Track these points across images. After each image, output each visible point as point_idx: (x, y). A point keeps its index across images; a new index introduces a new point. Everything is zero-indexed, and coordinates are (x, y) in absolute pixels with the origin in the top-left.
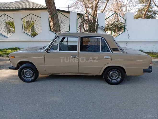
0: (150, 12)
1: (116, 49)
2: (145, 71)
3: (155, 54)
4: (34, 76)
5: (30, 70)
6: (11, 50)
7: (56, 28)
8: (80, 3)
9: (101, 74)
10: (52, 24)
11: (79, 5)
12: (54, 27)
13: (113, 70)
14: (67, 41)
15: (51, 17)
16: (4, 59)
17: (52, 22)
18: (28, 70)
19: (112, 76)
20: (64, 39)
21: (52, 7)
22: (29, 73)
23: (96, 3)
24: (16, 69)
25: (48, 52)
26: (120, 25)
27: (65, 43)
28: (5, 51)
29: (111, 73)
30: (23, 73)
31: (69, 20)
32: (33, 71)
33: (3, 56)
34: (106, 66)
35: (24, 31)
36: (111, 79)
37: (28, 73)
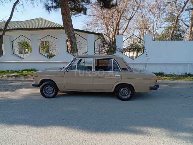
0: (179, 30)
1: (126, 69)
2: (151, 88)
3: (176, 77)
4: (54, 92)
5: (51, 87)
6: (26, 72)
7: (74, 49)
8: (100, 21)
9: (112, 91)
10: (69, 45)
11: (99, 22)
12: (71, 49)
13: (124, 88)
14: (84, 62)
15: (69, 39)
16: (22, 80)
17: (70, 43)
18: (49, 87)
19: (123, 93)
20: (81, 60)
21: (69, 29)
22: (50, 90)
23: (117, 22)
24: (39, 86)
25: (67, 72)
26: (139, 47)
27: (82, 64)
28: (21, 73)
29: (122, 90)
30: (45, 90)
31: (87, 42)
32: (53, 88)
33: (20, 77)
34: (117, 84)
35: (41, 53)
36: (122, 95)
37: (48, 89)
